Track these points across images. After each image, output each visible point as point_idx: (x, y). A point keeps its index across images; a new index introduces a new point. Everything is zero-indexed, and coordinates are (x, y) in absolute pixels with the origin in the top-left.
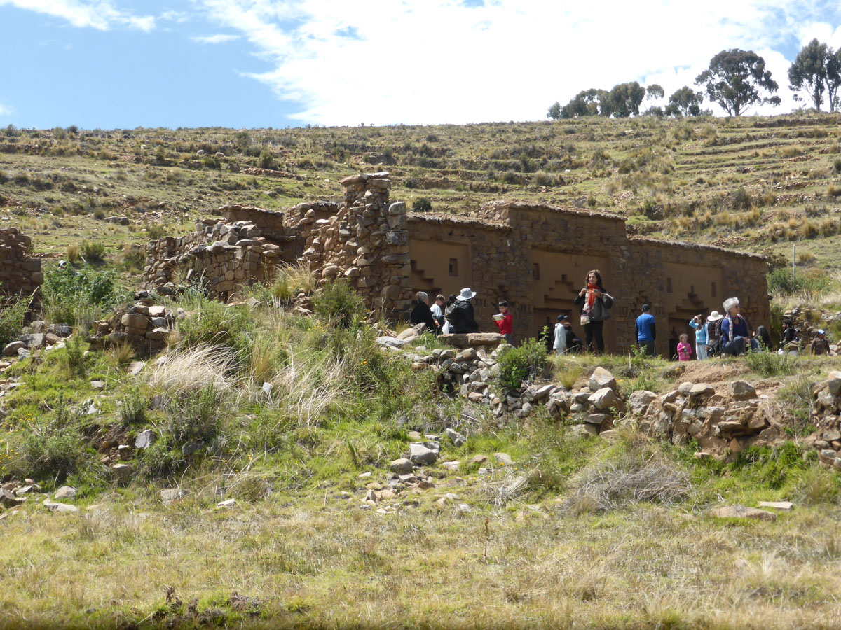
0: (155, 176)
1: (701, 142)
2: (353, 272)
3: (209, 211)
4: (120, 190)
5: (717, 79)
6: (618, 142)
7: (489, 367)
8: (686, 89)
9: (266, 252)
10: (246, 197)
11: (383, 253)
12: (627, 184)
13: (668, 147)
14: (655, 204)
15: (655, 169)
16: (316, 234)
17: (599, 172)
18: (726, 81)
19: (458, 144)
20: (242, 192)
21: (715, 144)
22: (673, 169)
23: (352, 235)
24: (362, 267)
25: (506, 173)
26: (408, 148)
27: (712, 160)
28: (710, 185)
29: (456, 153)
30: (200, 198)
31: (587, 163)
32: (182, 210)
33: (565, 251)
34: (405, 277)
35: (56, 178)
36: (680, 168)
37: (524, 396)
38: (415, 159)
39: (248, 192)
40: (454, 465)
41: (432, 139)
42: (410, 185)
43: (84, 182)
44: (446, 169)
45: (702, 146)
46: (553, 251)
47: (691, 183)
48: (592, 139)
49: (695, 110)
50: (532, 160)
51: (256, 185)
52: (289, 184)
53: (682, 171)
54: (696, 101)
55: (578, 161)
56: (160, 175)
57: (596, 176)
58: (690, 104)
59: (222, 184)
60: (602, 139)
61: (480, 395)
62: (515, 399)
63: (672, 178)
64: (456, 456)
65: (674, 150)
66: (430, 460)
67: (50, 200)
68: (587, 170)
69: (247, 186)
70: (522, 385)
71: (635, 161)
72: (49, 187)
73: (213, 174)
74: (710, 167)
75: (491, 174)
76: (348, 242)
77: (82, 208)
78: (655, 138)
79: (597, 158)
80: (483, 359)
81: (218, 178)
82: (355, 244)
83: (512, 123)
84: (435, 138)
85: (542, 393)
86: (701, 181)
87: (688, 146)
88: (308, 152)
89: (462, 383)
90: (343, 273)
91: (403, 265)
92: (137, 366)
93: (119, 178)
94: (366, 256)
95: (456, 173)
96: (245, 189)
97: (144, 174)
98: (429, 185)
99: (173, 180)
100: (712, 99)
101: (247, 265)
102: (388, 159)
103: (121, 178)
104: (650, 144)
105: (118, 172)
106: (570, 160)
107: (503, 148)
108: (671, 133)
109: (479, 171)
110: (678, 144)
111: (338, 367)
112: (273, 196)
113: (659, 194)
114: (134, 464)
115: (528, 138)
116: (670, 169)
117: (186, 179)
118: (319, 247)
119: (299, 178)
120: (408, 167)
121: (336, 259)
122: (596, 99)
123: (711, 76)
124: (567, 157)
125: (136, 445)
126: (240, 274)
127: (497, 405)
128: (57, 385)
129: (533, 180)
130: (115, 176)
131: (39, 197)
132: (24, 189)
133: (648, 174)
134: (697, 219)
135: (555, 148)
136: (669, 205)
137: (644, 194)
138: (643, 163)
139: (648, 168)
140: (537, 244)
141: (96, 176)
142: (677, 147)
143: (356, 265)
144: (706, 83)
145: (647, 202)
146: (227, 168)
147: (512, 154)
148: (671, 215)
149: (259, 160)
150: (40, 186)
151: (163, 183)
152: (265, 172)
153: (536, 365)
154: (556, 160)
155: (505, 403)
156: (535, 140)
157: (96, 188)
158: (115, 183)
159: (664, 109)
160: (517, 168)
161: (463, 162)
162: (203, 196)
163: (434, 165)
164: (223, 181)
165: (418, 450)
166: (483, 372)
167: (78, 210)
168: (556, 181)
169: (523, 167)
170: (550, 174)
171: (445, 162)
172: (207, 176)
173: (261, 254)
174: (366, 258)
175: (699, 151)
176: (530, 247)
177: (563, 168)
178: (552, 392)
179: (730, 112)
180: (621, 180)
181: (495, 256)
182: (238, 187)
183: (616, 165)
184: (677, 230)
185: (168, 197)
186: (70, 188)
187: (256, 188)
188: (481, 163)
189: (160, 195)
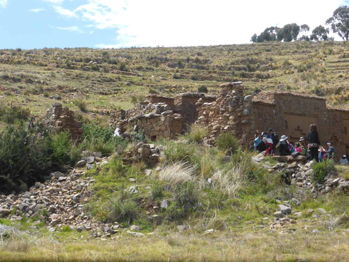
0: (70, 75)
1: (337, 56)
2: (229, 127)
3: (98, 93)
4: (53, 82)
5: (337, 22)
6: (294, 56)
7: (305, 171)
8: (320, 26)
9: (176, 118)
10: (115, 85)
11: (242, 119)
12: (304, 78)
13: (321, 58)
14: (320, 88)
15: (316, 70)
16: (205, 109)
17: (287, 72)
18: (341, 22)
19: (213, 57)
20: (113, 83)
21: (344, 57)
22: (325, 70)
23: (226, 110)
24: (233, 125)
25: (241, 72)
26: (188, 60)
27: (344, 65)
28: (346, 78)
29: (213, 62)
30: (93, 86)
31: (280, 67)
32: (85, 92)
33: (299, 115)
34: (252, 130)
35: (22, 76)
36: (329, 70)
37: (326, 183)
38: (193, 65)
39: (116, 83)
40: (299, 214)
41: (199, 54)
42: (194, 79)
43: (36, 78)
44: (210, 70)
45: (338, 58)
46: (294, 114)
47: (336, 77)
48: (280, 54)
49: (325, 38)
50: (252, 65)
51: (119, 79)
52: (135, 79)
53: (330, 71)
54: (326, 32)
55: (275, 66)
56: (72, 74)
57: (286, 74)
58: (323, 34)
59: (103, 79)
60: (285, 54)
61: (301, 183)
62: (321, 185)
63: (326, 75)
64: (299, 210)
65: (324, 60)
66: (288, 212)
67: (21, 88)
68: (280, 70)
69: (115, 80)
70: (325, 179)
71: (305, 65)
72: (19, 80)
73: (97, 74)
74: (344, 69)
75: (233, 73)
76: (224, 114)
77: (36, 91)
78: (313, 54)
79: (286, 64)
80: (302, 167)
81: (101, 76)
82: (228, 115)
83: (235, 45)
84: (200, 54)
85: (335, 182)
86: (341, 76)
87: (330, 58)
88: (139, 62)
89: (292, 178)
90: (223, 128)
91: (251, 124)
92: (148, 172)
93: (52, 76)
94: (234, 120)
95: (215, 72)
96: (114, 81)
97: (64, 74)
98: (203, 79)
99: (78, 77)
100: (334, 31)
101: (167, 123)
102: (180, 65)
103: (53, 76)
104: (311, 57)
105: (51, 73)
106: (271, 65)
107: (236, 59)
108: (321, 51)
109: (225, 71)
110: (325, 57)
111: (238, 171)
112: (128, 85)
113: (320, 83)
114: (162, 215)
115: (248, 54)
116: (324, 70)
117: (85, 76)
118: (206, 115)
119: (139, 76)
120: (191, 69)
121: (217, 121)
122: (274, 32)
123: (333, 20)
124: (270, 64)
125: (161, 206)
126: (163, 128)
127: (312, 188)
128: (113, 180)
129: (254, 75)
130: (50, 75)
131: (15, 86)
132: (8, 82)
133: (313, 72)
134: (343, 96)
135: (263, 59)
136: (327, 89)
137: (313, 83)
138: (309, 67)
139: (313, 69)
140: (287, 111)
141: (41, 75)
142: (325, 58)
143: (229, 124)
144: (331, 24)
145: (316, 87)
146: (103, 71)
147: (241, 62)
148: (328, 94)
149: (118, 66)
150: (15, 80)
151: (74, 78)
152: (122, 72)
153: (330, 170)
154: (264, 65)
155: (316, 187)
156: (251, 54)
157: (42, 81)
158: (51, 79)
159: (309, 37)
160: (245, 69)
161: (217, 66)
162: (94, 85)
163: (203, 68)
164: (103, 78)
165: (283, 207)
166: (303, 173)
167: (35, 93)
168: (266, 76)
169: (248, 69)
170: (263, 73)
171: (208, 66)
172: (96, 75)
173: (173, 118)
174: (234, 121)
175: (337, 60)
176: (284, 113)
177: (268, 70)
178: (339, 181)
179: (343, 38)
180: (300, 76)
181: (268, 117)
182: (111, 80)
183: (296, 68)
184: (333, 102)
185: (77, 85)
186: (30, 81)
187: (120, 81)
188: (226, 67)
189: (73, 85)
